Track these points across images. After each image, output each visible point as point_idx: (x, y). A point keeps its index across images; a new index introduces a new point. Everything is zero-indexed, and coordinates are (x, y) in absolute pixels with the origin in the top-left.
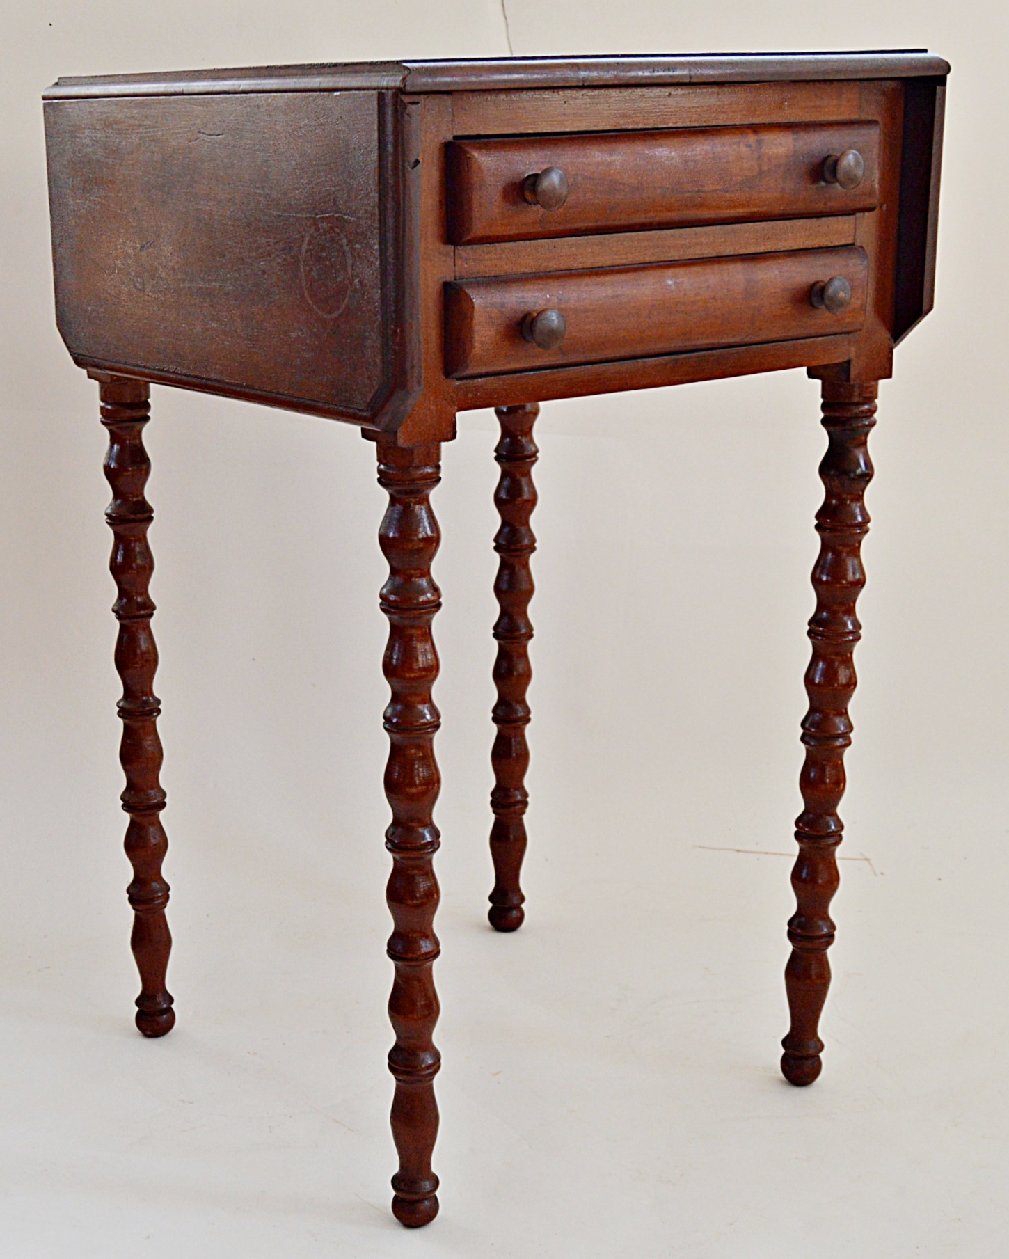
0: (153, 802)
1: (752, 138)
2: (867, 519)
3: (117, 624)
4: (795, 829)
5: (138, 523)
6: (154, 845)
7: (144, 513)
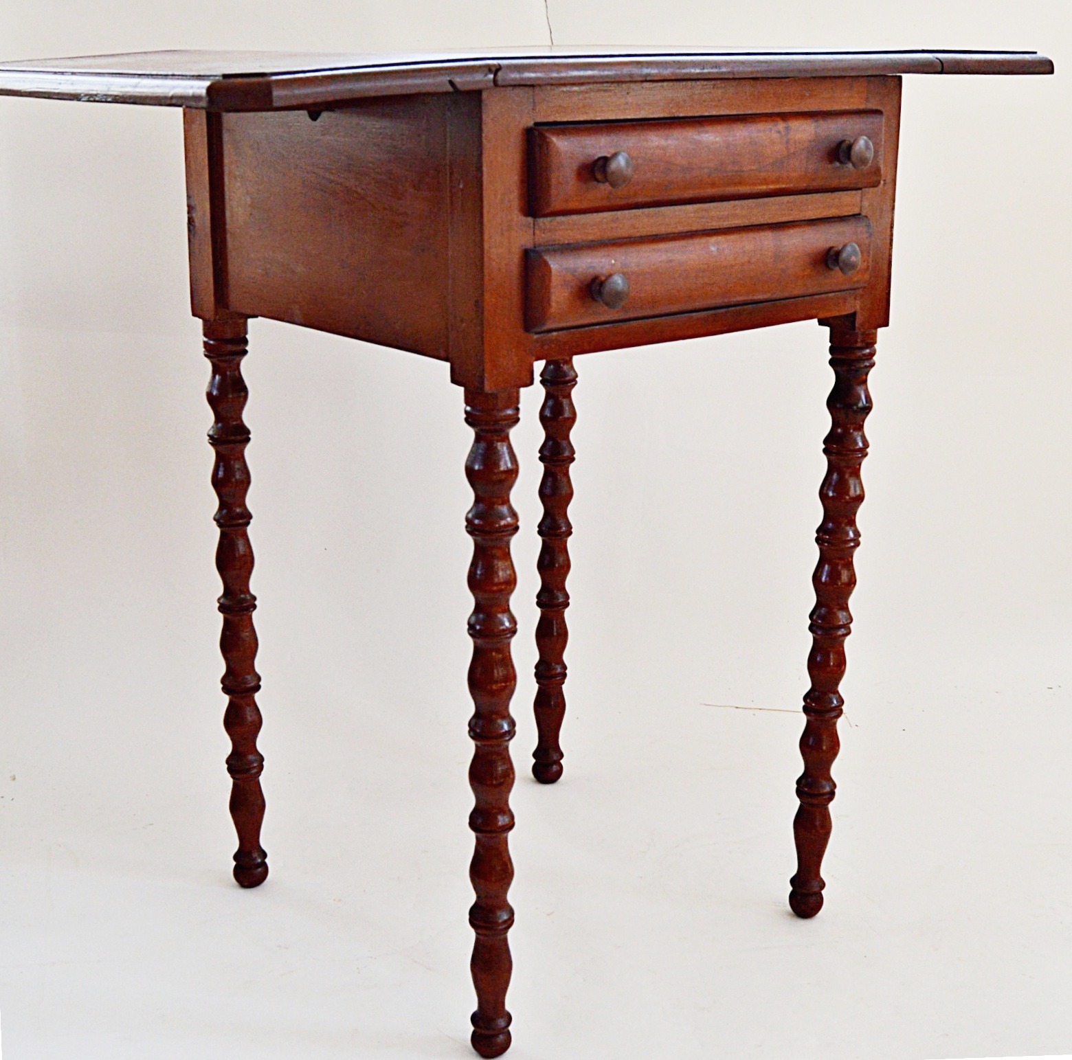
0: (249, 685)
1: (781, 125)
2: (866, 445)
3: (217, 531)
4: (803, 704)
5: (238, 444)
6: (251, 722)
7: (243, 435)
